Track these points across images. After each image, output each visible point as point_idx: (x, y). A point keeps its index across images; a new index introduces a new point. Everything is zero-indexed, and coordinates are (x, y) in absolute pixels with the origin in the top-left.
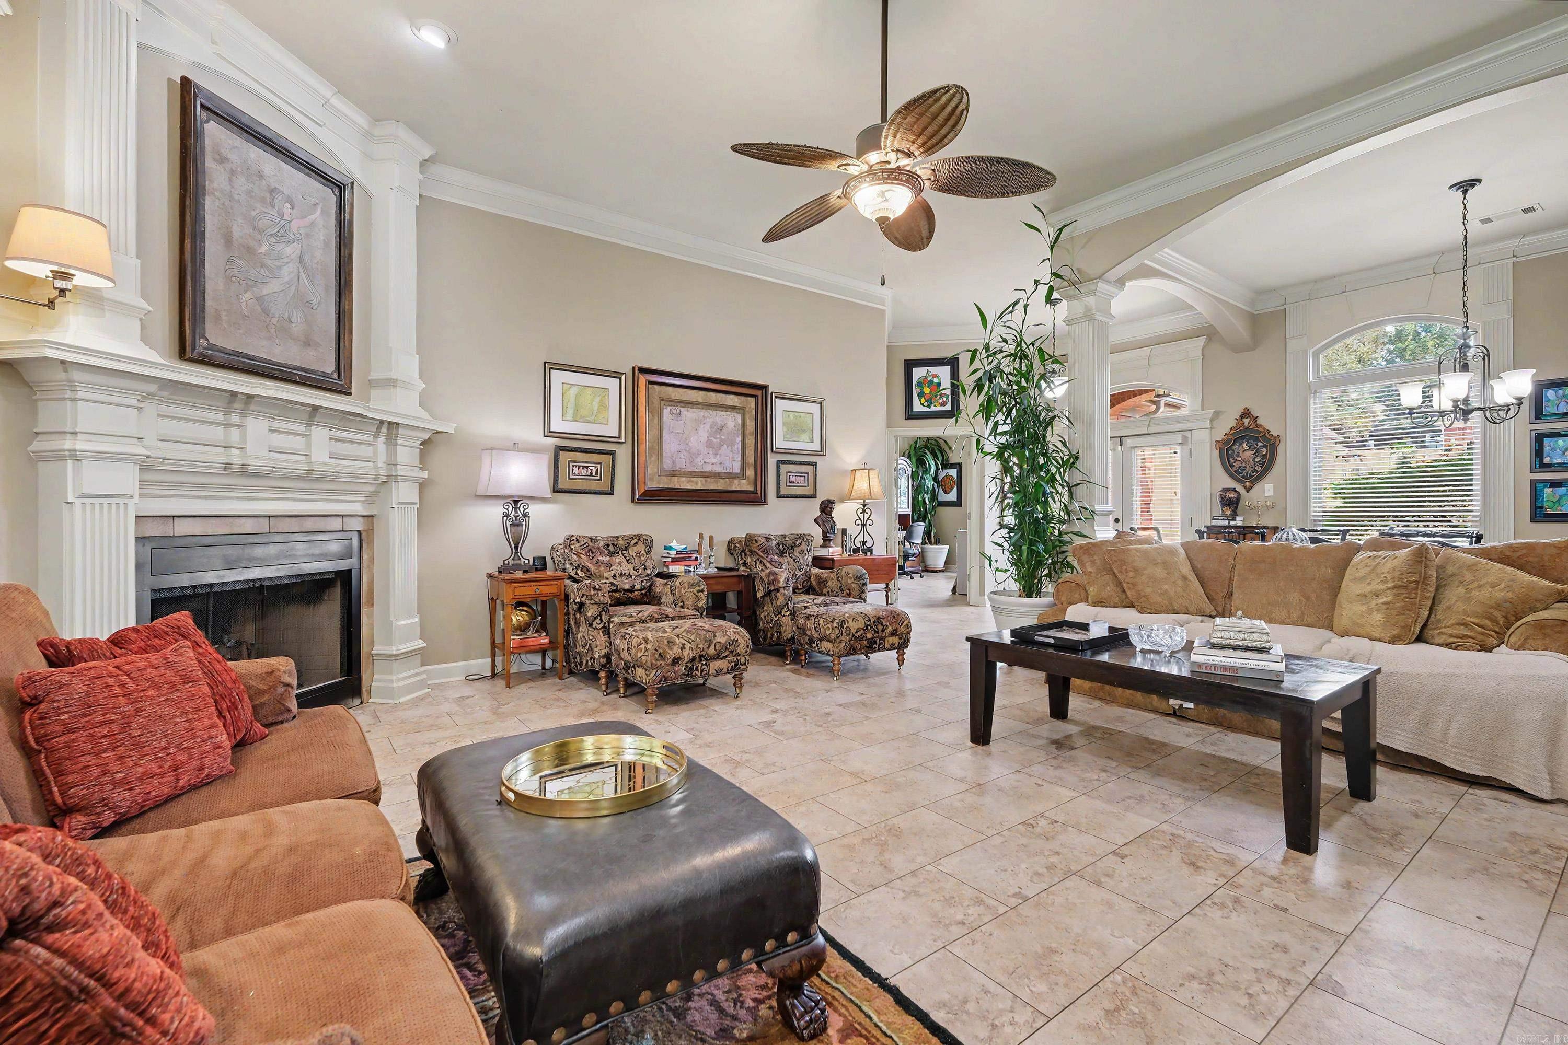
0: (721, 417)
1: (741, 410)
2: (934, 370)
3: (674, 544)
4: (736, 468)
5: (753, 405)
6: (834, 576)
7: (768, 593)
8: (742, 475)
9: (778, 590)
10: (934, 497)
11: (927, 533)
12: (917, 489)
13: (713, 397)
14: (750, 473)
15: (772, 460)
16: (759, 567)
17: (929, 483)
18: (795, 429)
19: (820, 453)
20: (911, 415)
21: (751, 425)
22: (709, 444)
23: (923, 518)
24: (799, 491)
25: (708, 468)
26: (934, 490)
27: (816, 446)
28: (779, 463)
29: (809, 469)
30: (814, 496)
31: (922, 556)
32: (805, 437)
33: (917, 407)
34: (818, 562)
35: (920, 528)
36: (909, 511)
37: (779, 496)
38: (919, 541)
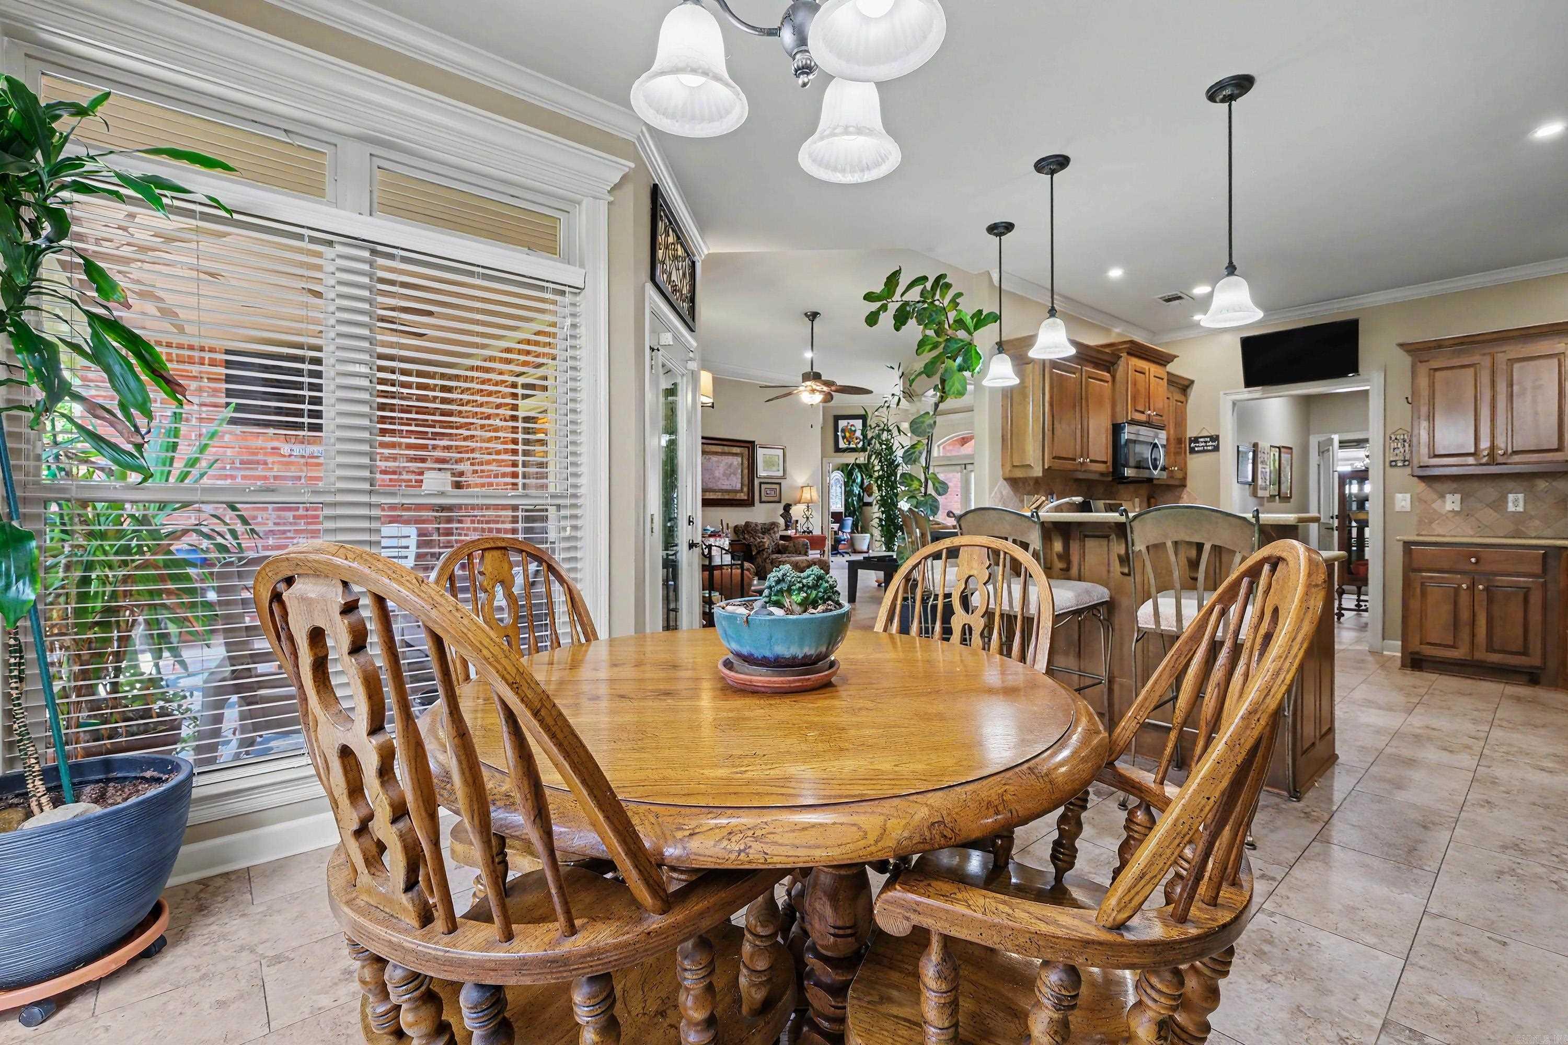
0: (730, 459)
1: (741, 455)
2: (852, 422)
3: (708, 527)
4: (739, 486)
5: (747, 452)
6: (792, 545)
7: (758, 553)
8: (741, 491)
9: (763, 550)
10: (860, 499)
11: (855, 525)
12: (848, 494)
13: (726, 449)
14: (745, 489)
15: (756, 482)
16: (752, 540)
17: (856, 490)
18: (769, 464)
19: (784, 477)
20: (838, 450)
21: (746, 462)
22: (725, 474)
23: (851, 514)
24: (772, 499)
25: (724, 487)
26: (859, 494)
27: (781, 473)
28: (761, 483)
29: (777, 487)
30: (779, 502)
31: (851, 543)
32: (775, 468)
33: (842, 445)
34: (783, 538)
35: (849, 521)
36: (842, 510)
37: (761, 502)
38: (849, 531)
